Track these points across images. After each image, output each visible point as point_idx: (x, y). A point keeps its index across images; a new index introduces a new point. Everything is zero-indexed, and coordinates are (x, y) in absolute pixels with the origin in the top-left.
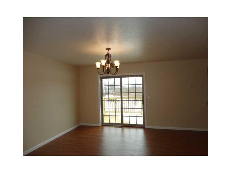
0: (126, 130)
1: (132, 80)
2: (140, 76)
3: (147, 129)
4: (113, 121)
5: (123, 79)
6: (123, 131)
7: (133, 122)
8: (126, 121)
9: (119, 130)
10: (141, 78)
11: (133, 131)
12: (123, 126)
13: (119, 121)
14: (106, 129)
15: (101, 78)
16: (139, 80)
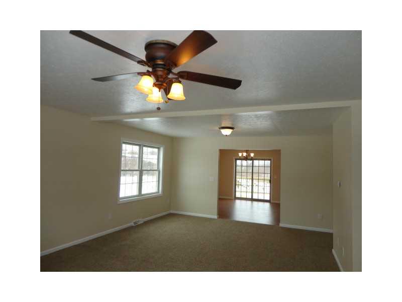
0: (255, 203)
1: (262, 163)
2: (269, 160)
3: (272, 203)
4: (244, 196)
5: (255, 161)
6: (252, 204)
7: (261, 197)
8: (255, 197)
9: (249, 202)
10: (269, 162)
11: (261, 204)
12: (252, 200)
13: (249, 196)
14: (238, 202)
15: (236, 160)
16: (268, 163)
